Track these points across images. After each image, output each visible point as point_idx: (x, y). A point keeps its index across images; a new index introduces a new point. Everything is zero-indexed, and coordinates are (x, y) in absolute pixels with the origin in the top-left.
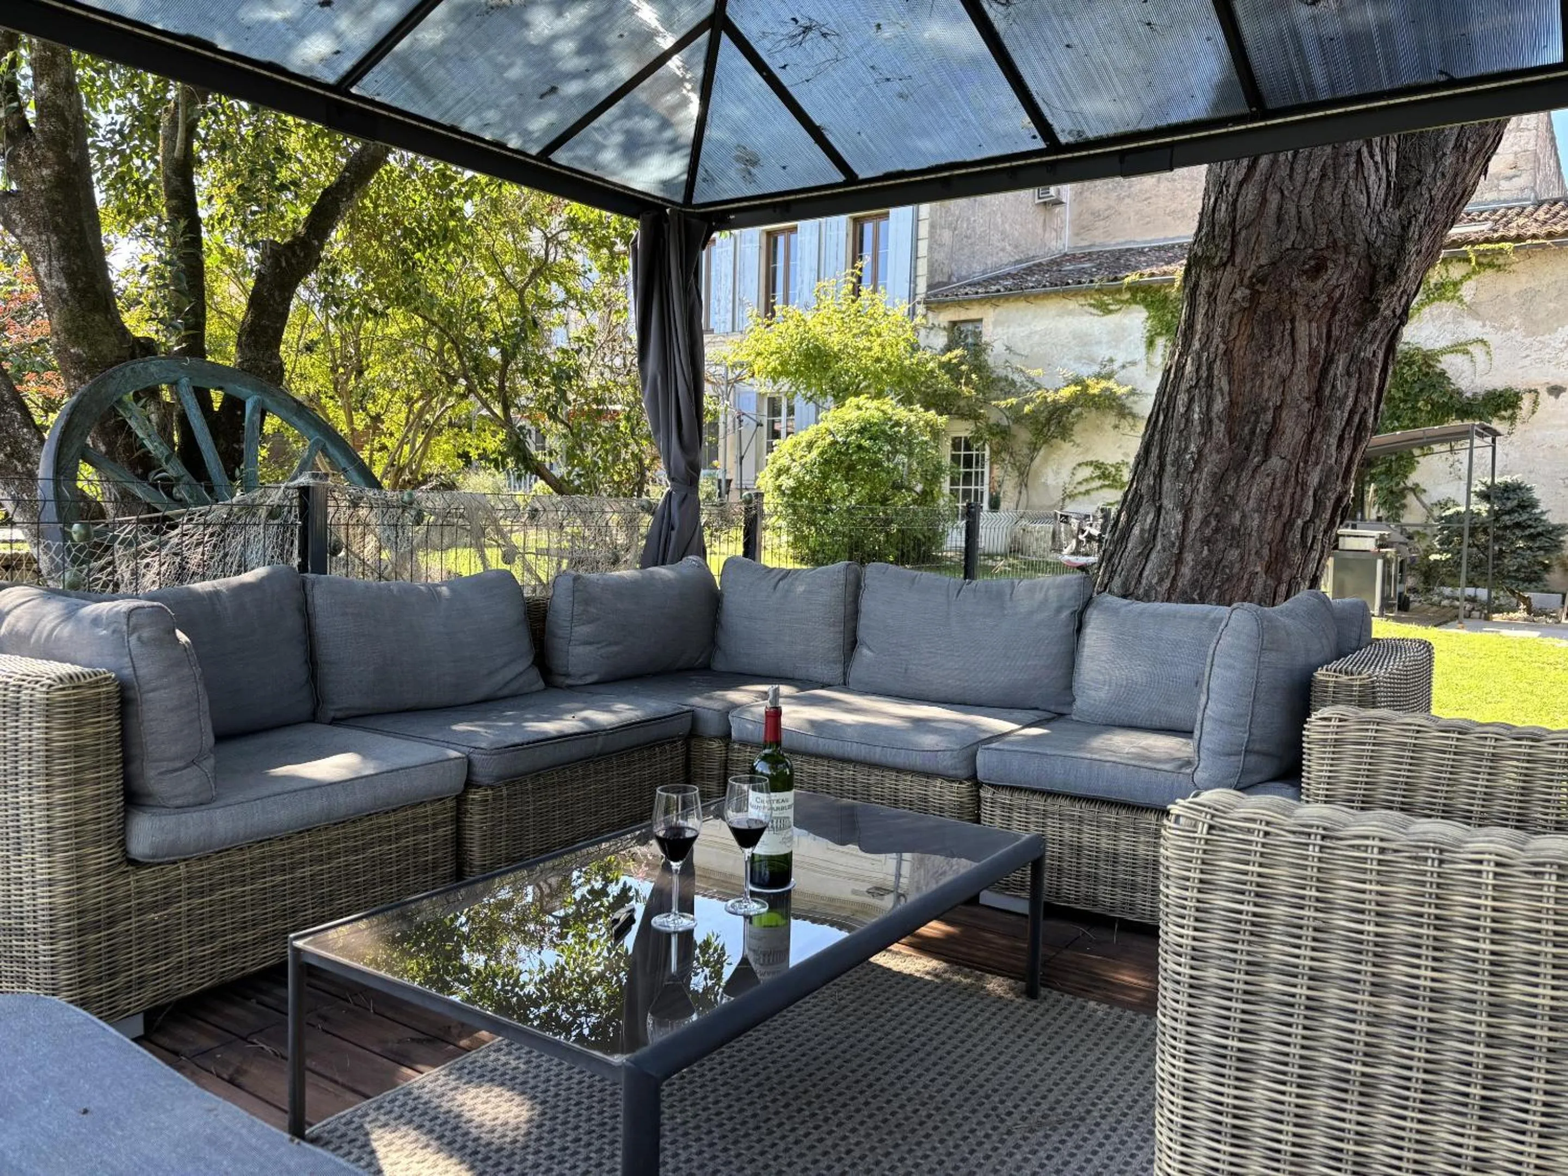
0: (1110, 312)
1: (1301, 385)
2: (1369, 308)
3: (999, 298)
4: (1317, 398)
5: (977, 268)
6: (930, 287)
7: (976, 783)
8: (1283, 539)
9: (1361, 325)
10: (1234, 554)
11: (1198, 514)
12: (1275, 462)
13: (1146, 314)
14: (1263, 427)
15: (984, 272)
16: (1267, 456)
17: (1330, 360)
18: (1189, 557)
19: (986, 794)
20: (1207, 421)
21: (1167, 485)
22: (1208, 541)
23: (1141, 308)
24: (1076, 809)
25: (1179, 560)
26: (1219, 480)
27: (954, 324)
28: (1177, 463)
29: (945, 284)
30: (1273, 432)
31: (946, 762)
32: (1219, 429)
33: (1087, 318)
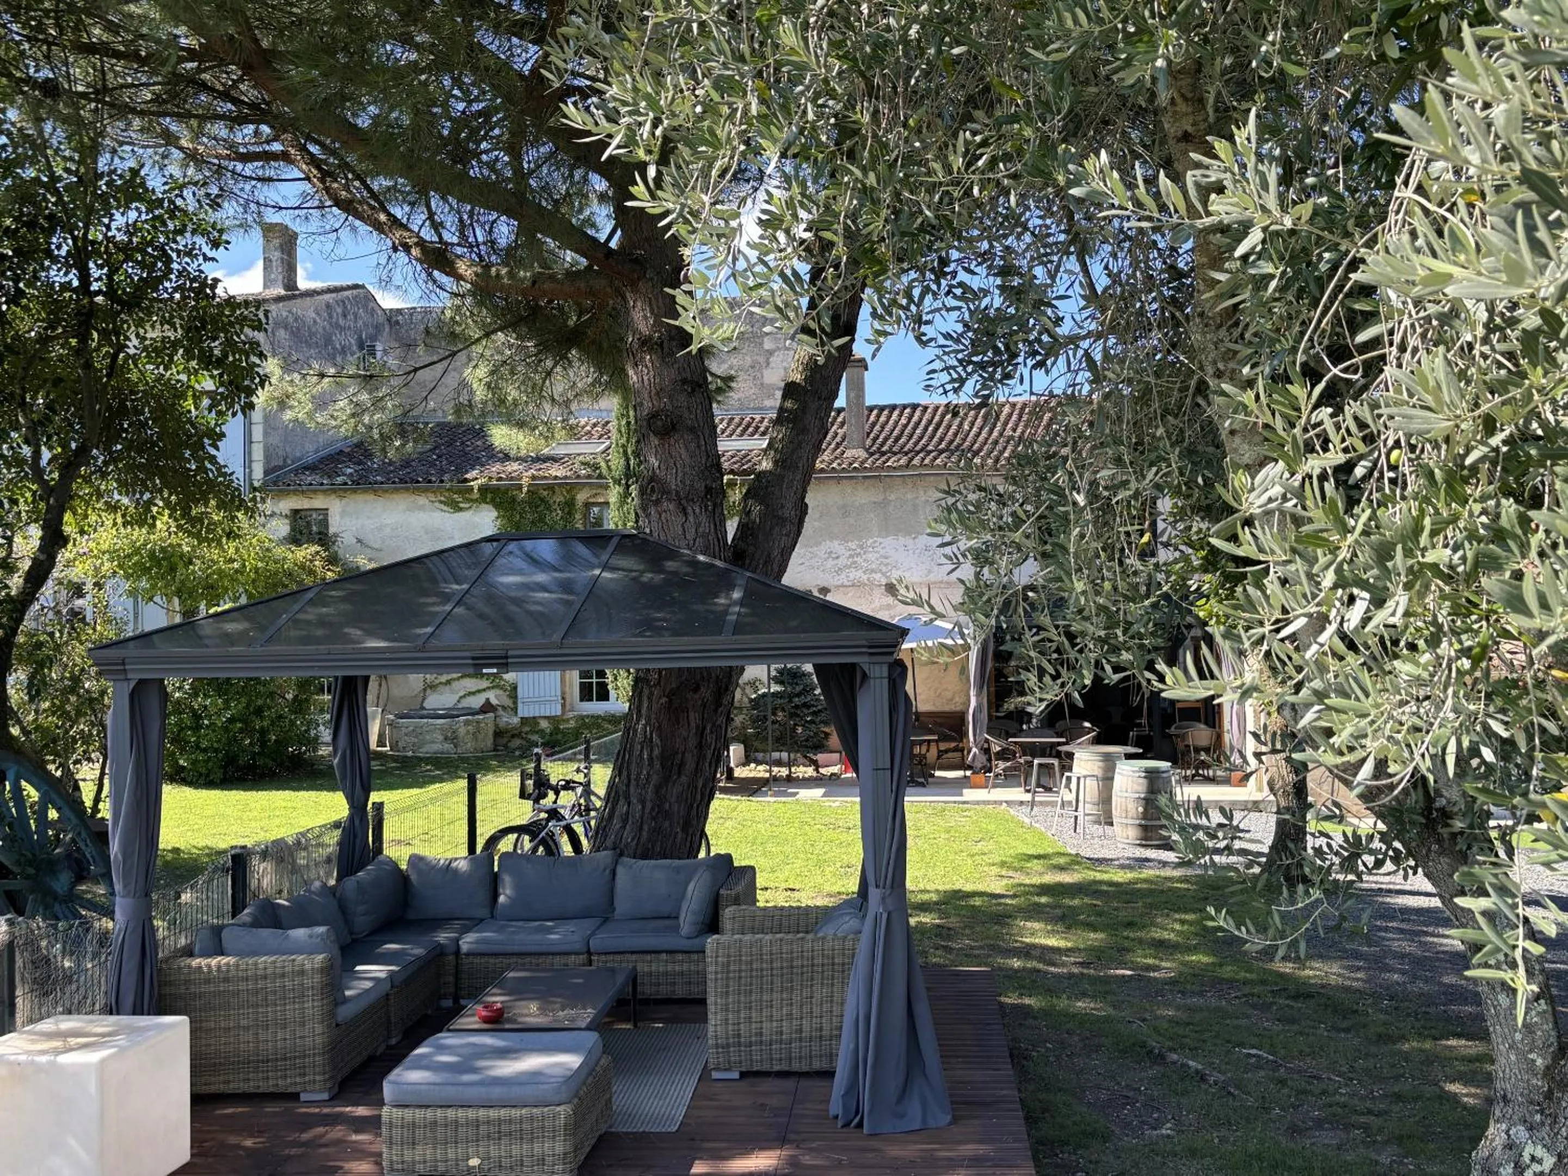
0: (461, 509)
1: (692, 742)
2: (718, 704)
3: (345, 491)
4: (700, 746)
5: (310, 447)
6: (266, 473)
7: (589, 953)
8: (689, 814)
9: (716, 710)
10: (667, 823)
11: (649, 805)
12: (684, 779)
13: (495, 514)
14: (677, 761)
15: (317, 451)
16: (679, 774)
17: (704, 728)
18: (646, 827)
19: (594, 958)
20: (651, 759)
21: (632, 789)
22: (654, 818)
23: (490, 507)
24: (634, 957)
25: (641, 829)
26: (658, 789)
27: (296, 512)
28: (637, 780)
29: (280, 468)
30: (682, 765)
31: (577, 947)
32: (657, 765)
33: (438, 514)
